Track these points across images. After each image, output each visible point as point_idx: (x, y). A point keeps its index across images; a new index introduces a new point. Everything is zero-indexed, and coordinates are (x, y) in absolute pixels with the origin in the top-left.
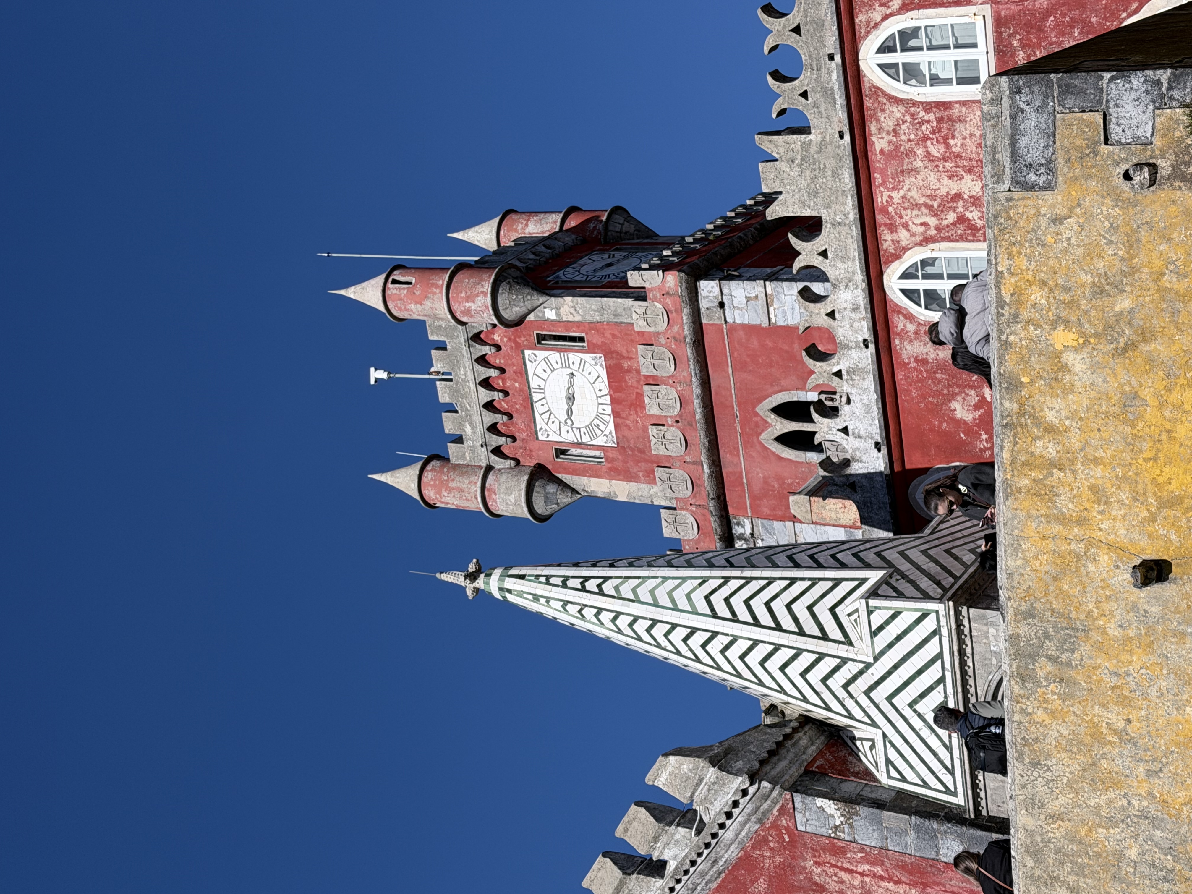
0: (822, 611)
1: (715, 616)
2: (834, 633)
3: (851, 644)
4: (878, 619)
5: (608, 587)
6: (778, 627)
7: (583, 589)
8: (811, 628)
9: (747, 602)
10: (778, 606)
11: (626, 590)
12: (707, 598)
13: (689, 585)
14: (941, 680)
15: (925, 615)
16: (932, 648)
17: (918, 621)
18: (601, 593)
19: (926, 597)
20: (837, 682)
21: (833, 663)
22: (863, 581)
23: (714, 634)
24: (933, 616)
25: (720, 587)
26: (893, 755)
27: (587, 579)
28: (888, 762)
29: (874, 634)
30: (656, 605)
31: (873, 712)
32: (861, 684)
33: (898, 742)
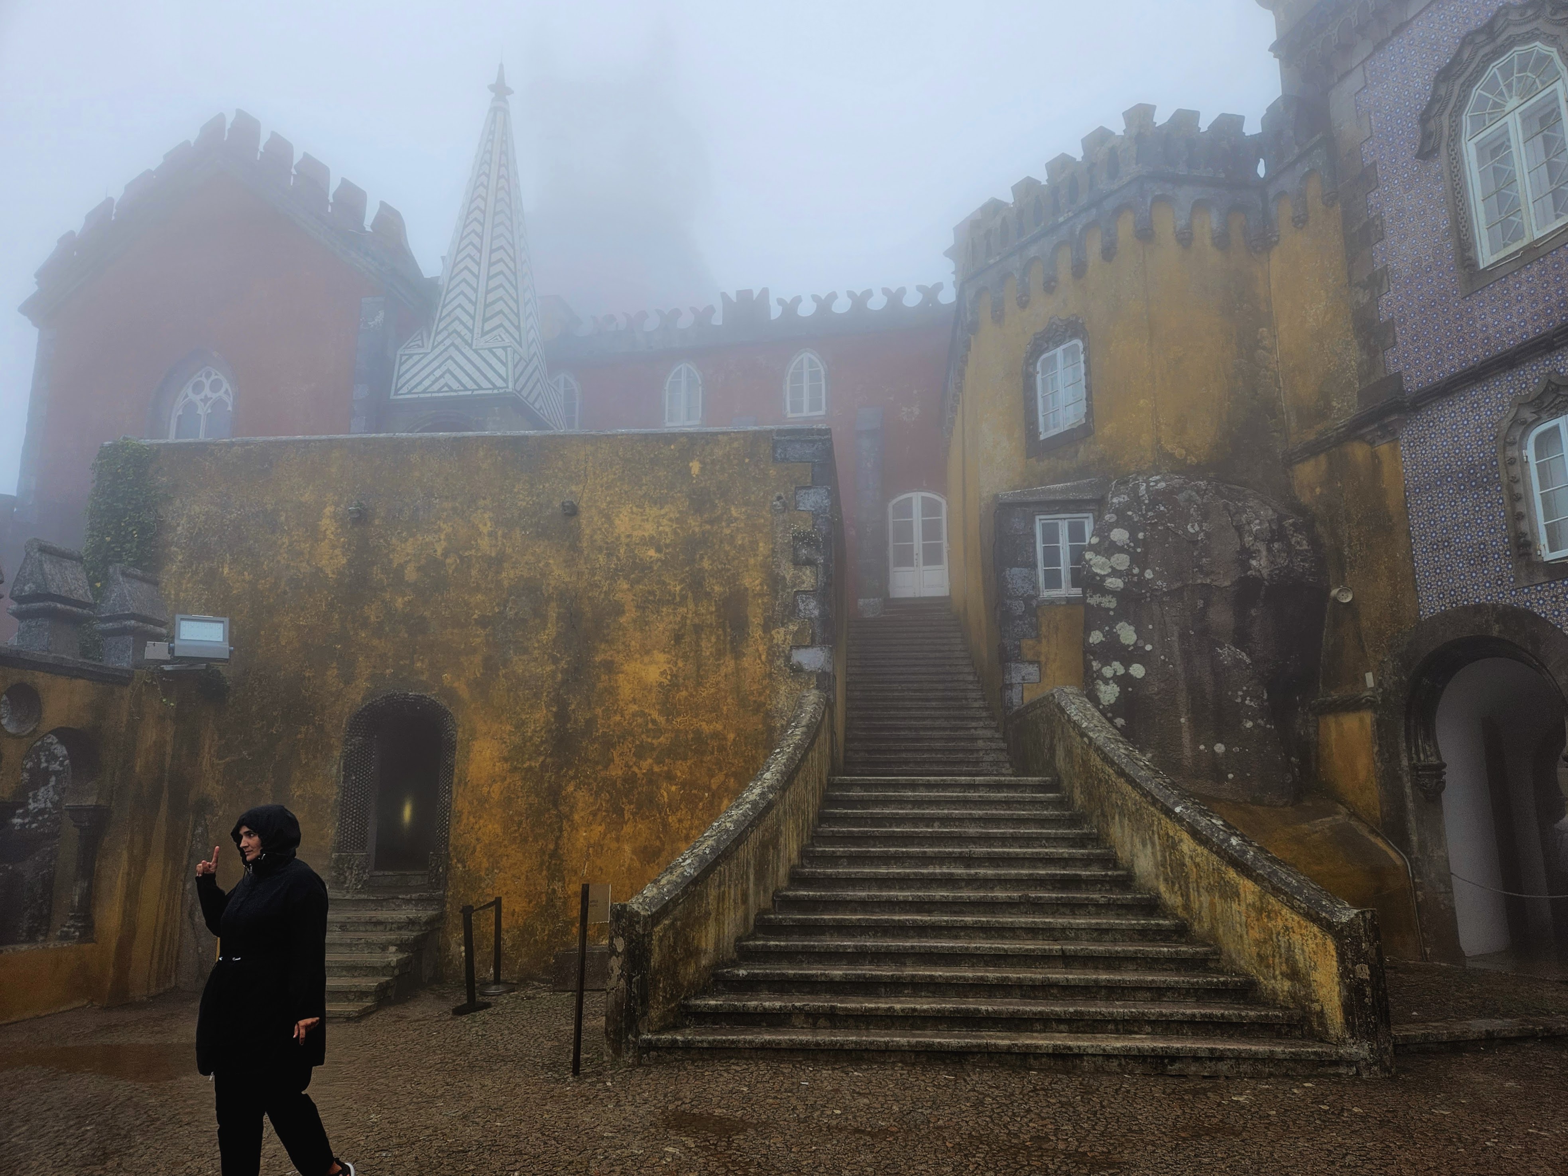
0: (500, 319)
1: (492, 252)
2: (487, 327)
3: (482, 336)
4: (500, 352)
6: (488, 292)
7: (500, 165)
8: (490, 312)
9: (502, 273)
10: (501, 292)
12: (502, 247)
13: (508, 236)
14: (466, 389)
15: (504, 380)
17: (500, 376)
18: (499, 178)
19: (516, 381)
20: (457, 326)
21: (470, 323)
22: (520, 344)
23: (480, 251)
24: (505, 385)
25: (510, 256)
26: (416, 358)
28: (411, 356)
29: (490, 350)
31: (441, 347)
32: (458, 341)
33: (425, 362)
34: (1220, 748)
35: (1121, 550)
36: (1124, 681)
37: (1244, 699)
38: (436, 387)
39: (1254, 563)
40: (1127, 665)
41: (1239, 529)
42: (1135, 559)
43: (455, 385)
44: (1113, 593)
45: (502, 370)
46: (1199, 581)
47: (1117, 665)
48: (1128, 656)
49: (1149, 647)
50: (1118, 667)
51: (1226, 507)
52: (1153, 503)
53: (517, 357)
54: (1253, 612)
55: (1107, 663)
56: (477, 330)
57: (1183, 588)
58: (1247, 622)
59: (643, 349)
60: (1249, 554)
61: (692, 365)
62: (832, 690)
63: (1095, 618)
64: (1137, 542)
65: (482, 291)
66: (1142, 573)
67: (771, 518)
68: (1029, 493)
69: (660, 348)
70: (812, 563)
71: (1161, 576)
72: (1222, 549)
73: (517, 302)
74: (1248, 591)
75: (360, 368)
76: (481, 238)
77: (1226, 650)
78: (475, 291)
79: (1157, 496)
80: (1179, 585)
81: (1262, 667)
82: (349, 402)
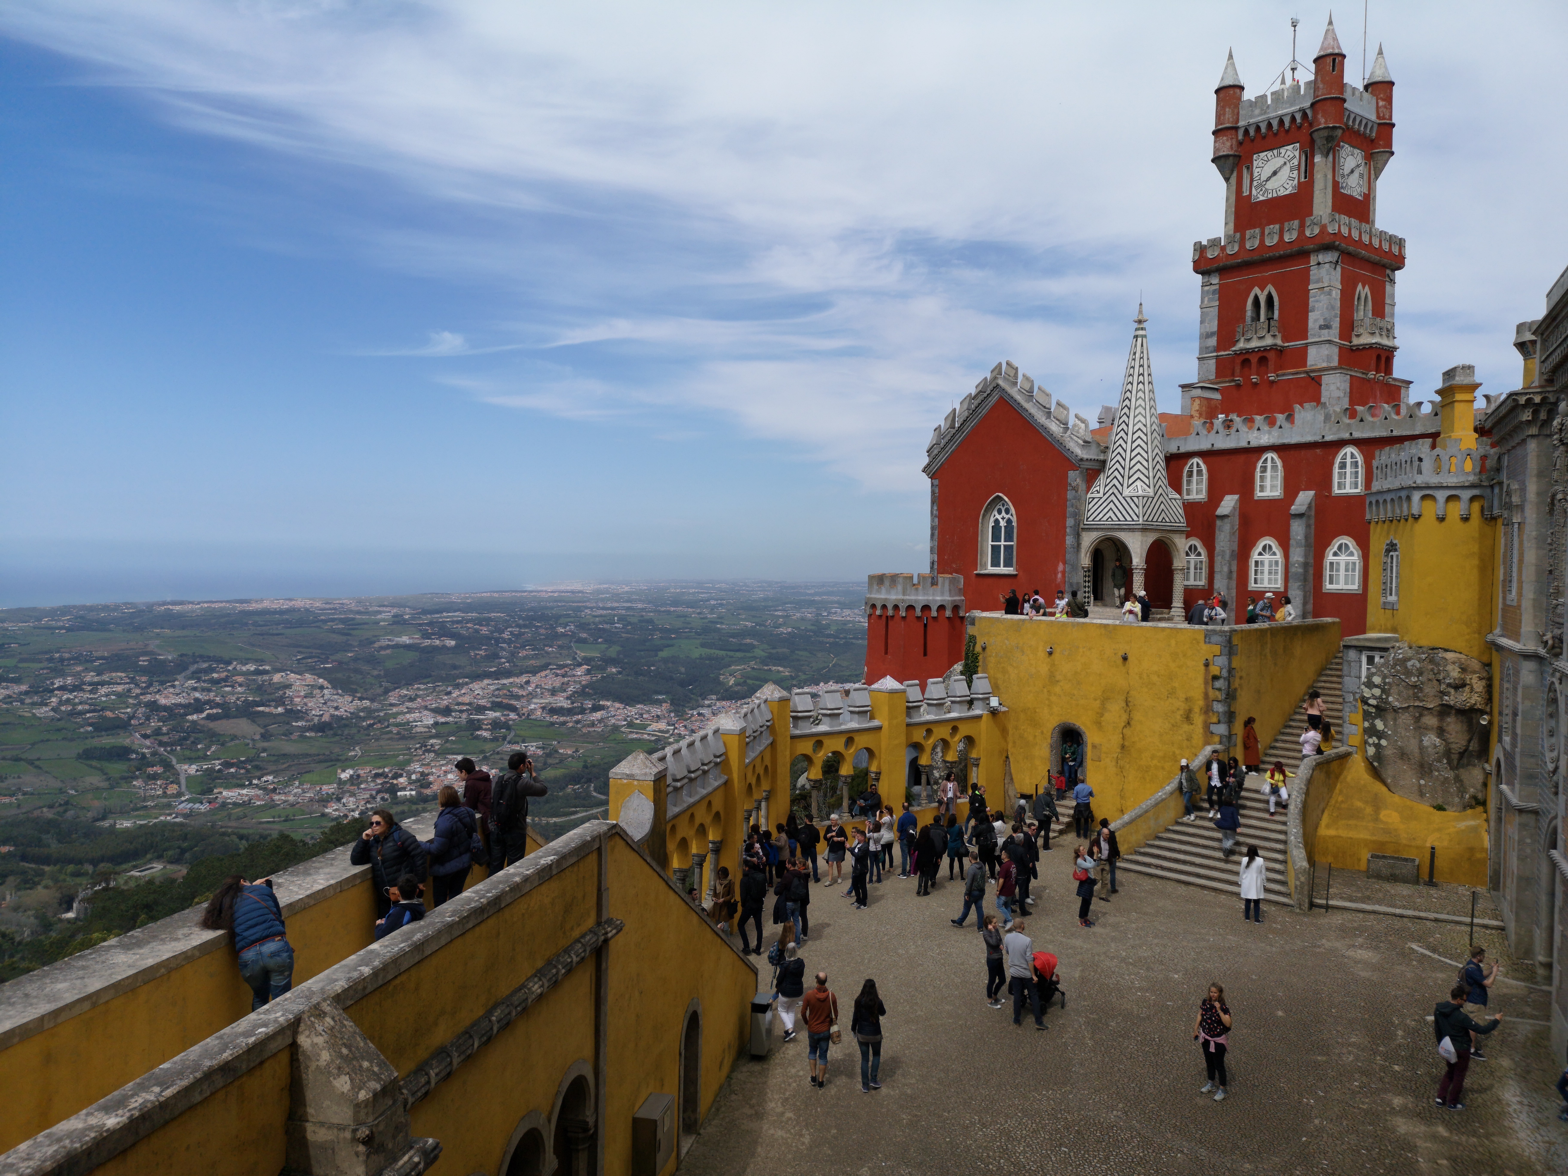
0: (1138, 475)
1: (1133, 434)
2: (1131, 481)
3: (1128, 488)
4: (1135, 499)
5: (1141, 386)
6: (1131, 460)
7: (1139, 375)
8: (1132, 472)
9: (1139, 445)
10: (1139, 458)
11: (1140, 394)
12: (1139, 429)
13: (1143, 420)
14: (1120, 520)
15: (1138, 517)
16: (1129, 518)
17: (1136, 513)
18: (1138, 384)
20: (1115, 482)
21: (1122, 481)
22: (1149, 487)
23: (1127, 434)
24: (1138, 519)
25: (1144, 433)
26: (1096, 500)
27: (1143, 375)
28: (1094, 498)
29: (1131, 497)
30: (1135, 409)
31: (1108, 495)
32: (1116, 491)
33: (1100, 502)
34: (1422, 782)
35: (1377, 686)
36: (1378, 746)
37: (1433, 762)
38: (1105, 519)
39: (1446, 698)
40: (1379, 738)
41: (1438, 681)
42: (1383, 691)
43: (1115, 518)
44: (1373, 706)
45: (1137, 510)
46: (1416, 704)
47: (1374, 738)
49: (1389, 732)
50: (1374, 740)
51: (1432, 670)
52: (1395, 665)
53: (1146, 499)
54: (1449, 720)
55: (1370, 737)
56: (1125, 485)
57: (1409, 706)
58: (1445, 724)
59: (1243, 444)
60: (1443, 693)
61: (1275, 456)
62: (1229, 742)
63: (1367, 715)
64: (1385, 684)
65: (1128, 459)
66: (1387, 698)
67: (1203, 668)
68: (1358, 640)
69: (1254, 444)
70: (1219, 690)
71: (1397, 700)
72: (1430, 690)
73: (1147, 461)
74: (1445, 710)
75: (1070, 510)
76: (1128, 426)
77: (1427, 738)
78: (1124, 460)
79: (1397, 662)
80: (1406, 705)
81: (1453, 746)
82: (1065, 527)
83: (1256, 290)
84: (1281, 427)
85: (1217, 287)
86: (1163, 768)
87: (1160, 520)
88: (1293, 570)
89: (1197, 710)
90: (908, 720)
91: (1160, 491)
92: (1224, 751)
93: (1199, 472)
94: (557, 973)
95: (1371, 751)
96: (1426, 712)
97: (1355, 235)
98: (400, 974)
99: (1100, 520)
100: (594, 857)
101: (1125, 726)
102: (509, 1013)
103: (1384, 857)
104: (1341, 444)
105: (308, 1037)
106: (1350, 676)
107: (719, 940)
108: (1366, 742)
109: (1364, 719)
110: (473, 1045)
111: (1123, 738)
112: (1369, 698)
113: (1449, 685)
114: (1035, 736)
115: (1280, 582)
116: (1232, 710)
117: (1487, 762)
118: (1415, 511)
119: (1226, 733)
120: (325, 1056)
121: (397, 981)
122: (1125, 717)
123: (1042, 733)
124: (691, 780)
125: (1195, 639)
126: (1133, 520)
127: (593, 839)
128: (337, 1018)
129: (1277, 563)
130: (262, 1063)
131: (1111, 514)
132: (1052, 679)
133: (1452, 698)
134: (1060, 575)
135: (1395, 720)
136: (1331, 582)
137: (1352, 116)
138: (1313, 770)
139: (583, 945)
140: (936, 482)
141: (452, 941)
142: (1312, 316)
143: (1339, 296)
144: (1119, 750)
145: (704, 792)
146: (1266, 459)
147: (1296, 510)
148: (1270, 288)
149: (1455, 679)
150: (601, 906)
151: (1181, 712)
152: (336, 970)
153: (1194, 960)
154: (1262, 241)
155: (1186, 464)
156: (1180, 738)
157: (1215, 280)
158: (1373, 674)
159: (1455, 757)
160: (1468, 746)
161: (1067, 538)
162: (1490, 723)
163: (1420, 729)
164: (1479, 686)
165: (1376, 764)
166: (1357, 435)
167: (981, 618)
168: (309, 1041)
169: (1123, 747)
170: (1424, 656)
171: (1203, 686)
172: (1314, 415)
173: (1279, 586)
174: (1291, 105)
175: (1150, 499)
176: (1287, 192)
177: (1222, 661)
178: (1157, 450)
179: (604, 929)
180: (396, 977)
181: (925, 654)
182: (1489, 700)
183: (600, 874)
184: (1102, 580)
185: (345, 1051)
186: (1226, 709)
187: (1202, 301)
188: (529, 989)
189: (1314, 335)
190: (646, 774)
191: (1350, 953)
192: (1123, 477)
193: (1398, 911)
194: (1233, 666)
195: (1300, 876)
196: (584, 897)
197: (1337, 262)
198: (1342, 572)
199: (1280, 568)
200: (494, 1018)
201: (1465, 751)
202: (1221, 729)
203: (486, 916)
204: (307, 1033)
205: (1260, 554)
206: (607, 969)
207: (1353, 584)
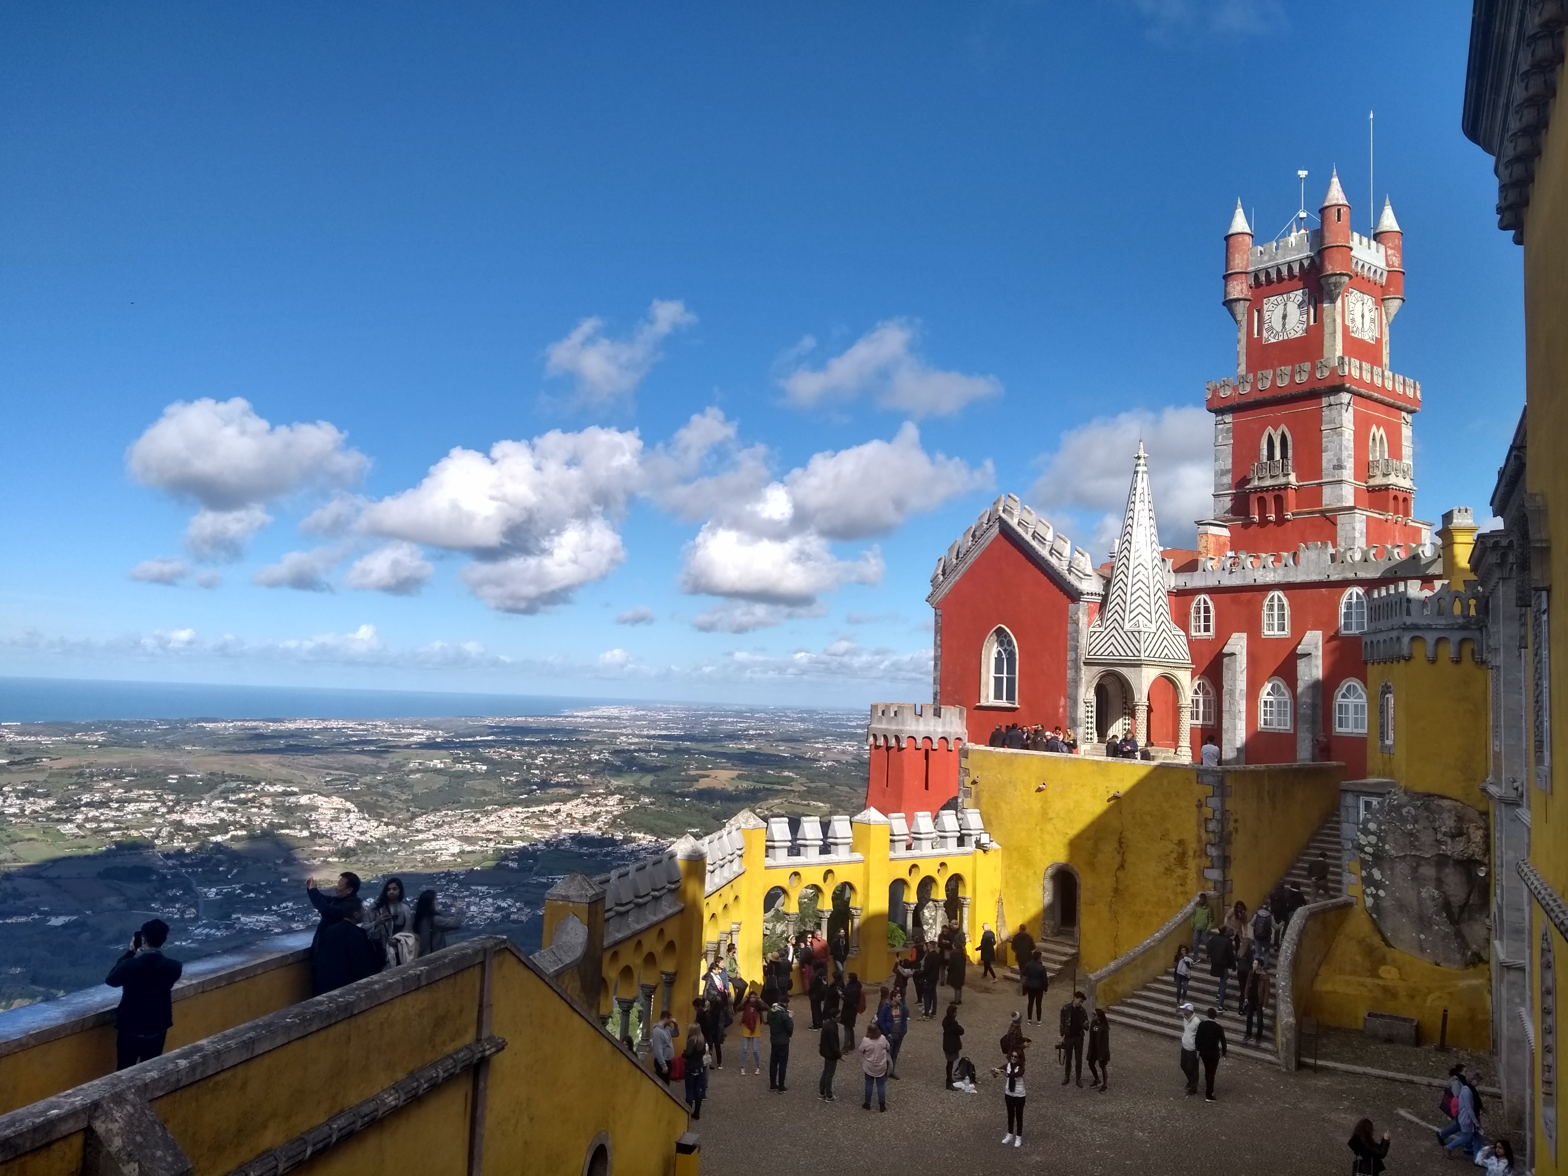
0: (1140, 609)
1: (1134, 568)
2: (1132, 616)
3: (1129, 623)
4: (1136, 634)
5: (1141, 521)
6: (1132, 594)
7: (1140, 510)
8: (1133, 606)
9: (1140, 580)
10: (1140, 593)
11: (1141, 529)
12: (1140, 564)
13: (1144, 555)
14: (1121, 656)
16: (1130, 654)
17: (1137, 650)
18: (1139, 519)
19: (1146, 650)
20: (1116, 616)
21: (1122, 615)
23: (1128, 569)
25: (1145, 568)
26: (1098, 634)
27: (1144, 510)
28: (1095, 632)
29: (1132, 632)
30: (1136, 543)
31: (1108, 629)
32: (1117, 626)
33: (1101, 637)
34: (1422, 936)
35: (1373, 833)
36: (1376, 897)
37: (1432, 915)
38: (1106, 653)
39: (1444, 847)
40: (1377, 889)
41: (1434, 829)
42: (1379, 838)
43: (1116, 653)
44: (1370, 854)
45: (1137, 646)
46: (1413, 853)
47: (1372, 888)
48: (1378, 885)
49: (1387, 883)
50: (1371, 890)
51: (1428, 818)
52: (1390, 811)
53: (1147, 634)
54: (1447, 870)
55: (1368, 887)
56: (1127, 620)
57: (1405, 856)
58: (1443, 875)
59: (1249, 581)
60: (1439, 842)
61: (1281, 594)
62: (1224, 888)
63: (1364, 864)
64: (1380, 830)
65: (1129, 594)
66: (1383, 846)
67: (1195, 809)
68: (1356, 784)
69: (1260, 581)
70: (1213, 832)
71: (1394, 848)
72: (1426, 838)
73: (1149, 596)
74: (1442, 861)
75: (1070, 643)
76: (1128, 560)
77: (1425, 890)
78: (1125, 594)
79: (1392, 808)
80: (1403, 854)
81: (1452, 899)
82: (1066, 661)
83: (1270, 429)
84: (1286, 566)
85: (1230, 426)
86: (1157, 914)
87: (1163, 656)
88: (1301, 711)
89: (1191, 853)
90: (892, 855)
91: (1163, 626)
92: (1218, 898)
93: (1207, 610)
94: (418, 1087)
95: (1370, 901)
96: (1423, 862)
97: (1367, 377)
98: (223, 1071)
99: (1101, 655)
100: (477, 971)
101: (1118, 869)
102: (354, 1122)
103: (1382, 1016)
104: (1346, 583)
105: (103, 1122)
106: (1348, 822)
107: (639, 1072)
108: (1364, 892)
109: (1362, 869)
110: (305, 1151)
111: (1117, 881)
112: (1366, 846)
113: (1445, 834)
114: (1028, 876)
115: (1289, 724)
116: (1226, 854)
117: (1488, 917)
118: (1405, 652)
119: (1221, 879)
120: (118, 1142)
121: (219, 1078)
122: (1118, 859)
123: (1035, 873)
124: (639, 906)
125: (1188, 779)
126: (1134, 656)
127: (476, 953)
128: (139, 1107)
129: (1285, 703)
130: (49, 1145)
131: (1112, 648)
132: (1045, 817)
133: (1449, 847)
134: (1061, 710)
135: (1392, 869)
136: (1340, 726)
137: (1360, 264)
138: (1307, 920)
139: (454, 1061)
140: (939, 612)
141: (289, 1043)
142: (1325, 456)
143: (1352, 438)
144: (1112, 894)
145: (655, 919)
146: (1273, 597)
147: (1301, 649)
148: (1283, 428)
149: (1451, 828)
150: (482, 1022)
151: (1175, 855)
152: (154, 1062)
153: (1164, 1119)
154: (1274, 382)
155: (1193, 600)
156: (1174, 882)
157: (1228, 418)
158: (1369, 821)
159: (1456, 911)
160: (1468, 898)
161: (1069, 671)
162: (1488, 874)
163: (1417, 880)
164: (1477, 836)
165: (1374, 916)
166: (1362, 575)
167: (974, 750)
168: (104, 1126)
169: (1116, 890)
170: (1419, 803)
171: (1196, 828)
172: (1319, 555)
173: (1288, 728)
174: (1299, 252)
175: (1152, 635)
176: (1298, 335)
177: (1214, 802)
178: (1159, 586)
179: (482, 1046)
180: (218, 1073)
181: (927, 788)
182: (1487, 850)
183: (482, 990)
184: (1107, 716)
185: (139, 1139)
186: (1220, 853)
187: (1216, 439)
188: (383, 1100)
189: (1328, 475)
190: (581, 896)
191: (1333, 1116)
192: (1124, 611)
193: (1391, 1074)
194: (1227, 807)
195: (1286, 1032)
196: (461, 1012)
197: (1349, 403)
198: (1351, 715)
199: (1289, 709)
200: (335, 1126)
201: (1466, 904)
202: (1214, 874)
203: (333, 1021)
204: (103, 1118)
205: (1269, 694)
206: (485, 1088)
207: (1363, 727)
